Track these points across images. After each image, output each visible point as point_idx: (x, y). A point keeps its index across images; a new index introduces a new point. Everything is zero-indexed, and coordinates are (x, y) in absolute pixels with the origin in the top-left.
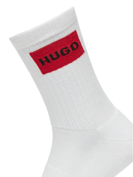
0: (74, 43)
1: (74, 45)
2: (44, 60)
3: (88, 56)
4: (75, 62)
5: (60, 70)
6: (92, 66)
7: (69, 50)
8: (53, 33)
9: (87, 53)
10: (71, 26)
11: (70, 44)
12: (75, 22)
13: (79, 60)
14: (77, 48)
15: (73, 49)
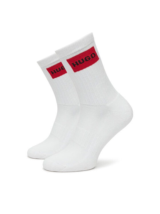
0: (93, 54)
1: (93, 55)
2: (75, 63)
3: (101, 61)
4: (93, 65)
5: (84, 70)
6: (104, 68)
7: (90, 58)
8: (80, 48)
9: (101, 59)
10: (90, 44)
11: (90, 55)
12: (93, 41)
13: (96, 64)
14: (94, 56)
15: (92, 57)
